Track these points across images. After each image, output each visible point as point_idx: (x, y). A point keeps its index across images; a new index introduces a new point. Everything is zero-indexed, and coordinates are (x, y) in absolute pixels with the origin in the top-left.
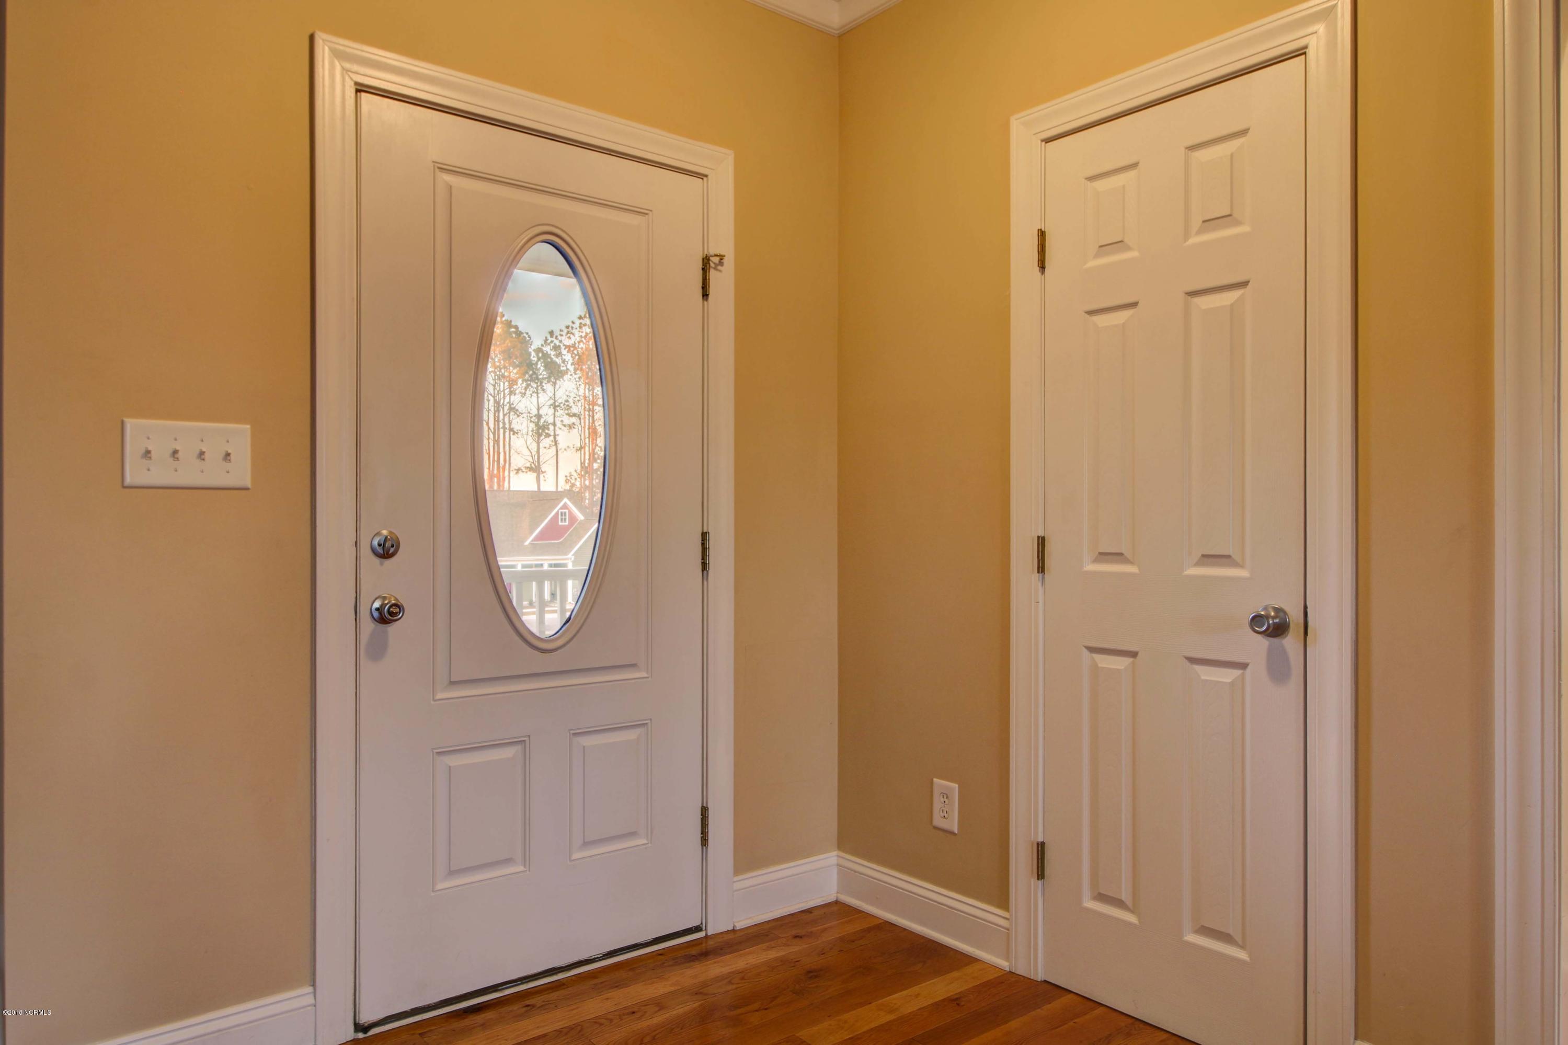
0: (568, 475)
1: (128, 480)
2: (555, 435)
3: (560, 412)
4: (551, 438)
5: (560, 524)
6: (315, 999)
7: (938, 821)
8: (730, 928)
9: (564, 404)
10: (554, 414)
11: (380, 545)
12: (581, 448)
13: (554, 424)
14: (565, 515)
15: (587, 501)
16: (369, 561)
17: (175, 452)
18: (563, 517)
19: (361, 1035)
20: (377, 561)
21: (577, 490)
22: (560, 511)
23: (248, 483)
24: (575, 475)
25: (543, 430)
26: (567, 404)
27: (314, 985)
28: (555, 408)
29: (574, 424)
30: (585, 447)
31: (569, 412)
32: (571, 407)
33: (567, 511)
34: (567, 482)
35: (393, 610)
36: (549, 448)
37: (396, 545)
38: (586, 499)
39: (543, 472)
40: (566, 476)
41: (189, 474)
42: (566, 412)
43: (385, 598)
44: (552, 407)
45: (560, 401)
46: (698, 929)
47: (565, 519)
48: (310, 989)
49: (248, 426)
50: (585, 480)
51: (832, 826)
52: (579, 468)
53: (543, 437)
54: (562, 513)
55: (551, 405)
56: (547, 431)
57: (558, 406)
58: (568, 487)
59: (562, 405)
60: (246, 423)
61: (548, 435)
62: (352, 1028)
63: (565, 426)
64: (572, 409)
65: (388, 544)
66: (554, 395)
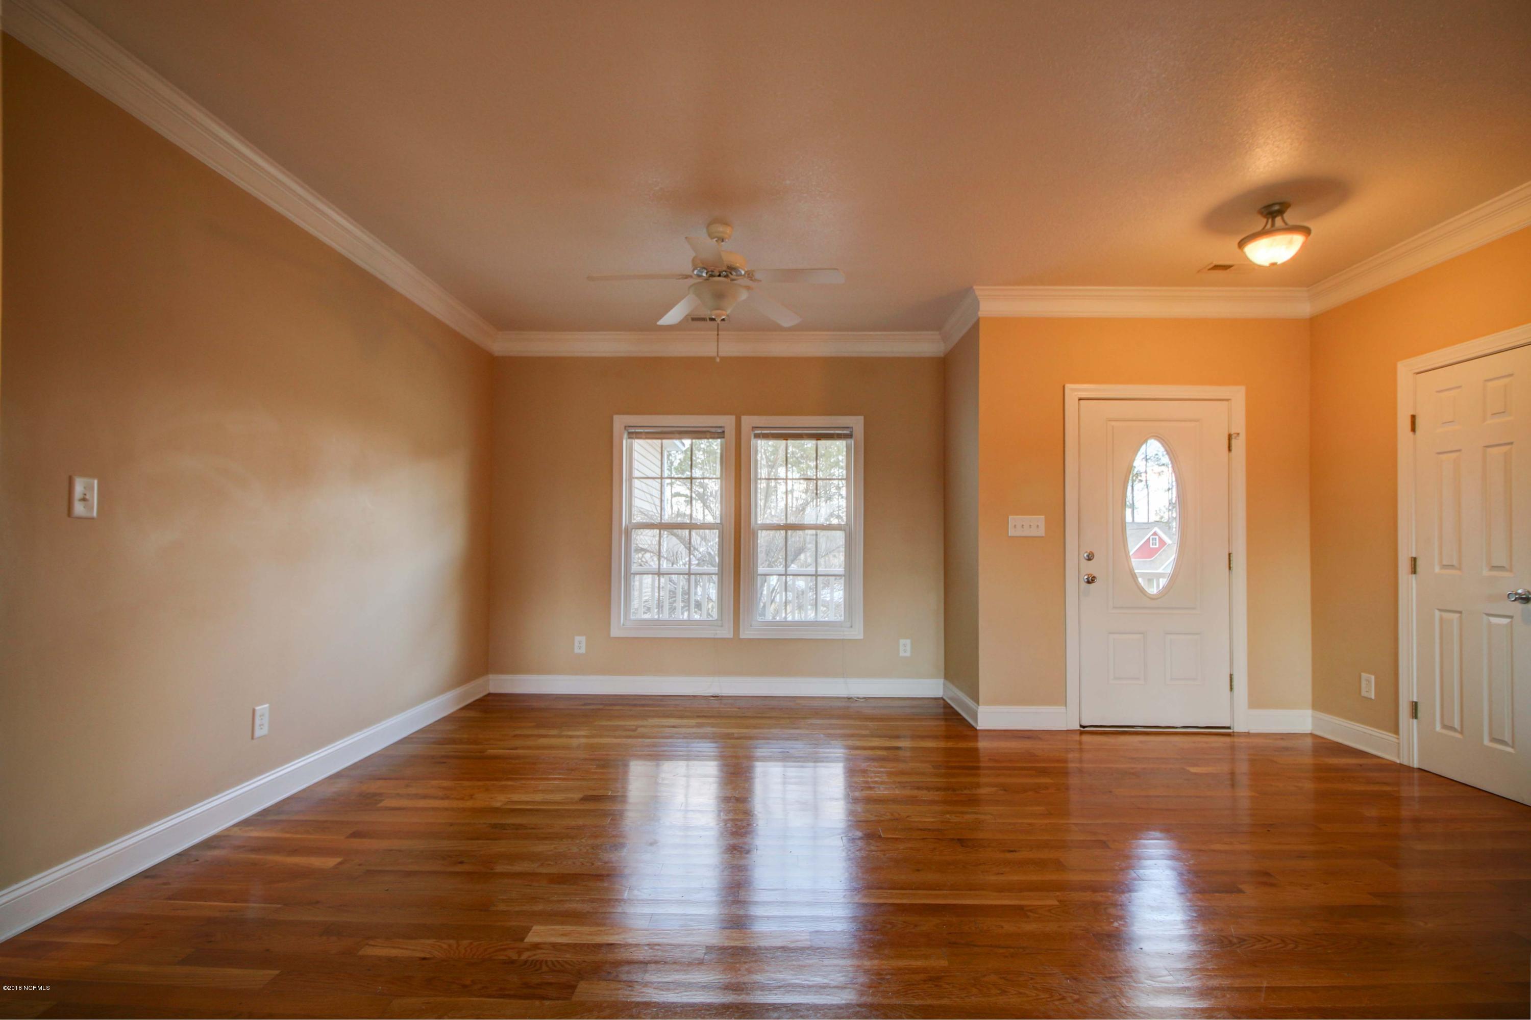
0: (1158, 509)
1: (1010, 535)
2: (1146, 481)
3: (1150, 463)
4: (1144, 483)
5: (1151, 546)
6: (1066, 710)
7: (1364, 693)
8: (1247, 731)
9: (1154, 457)
10: (1146, 465)
11: (1087, 556)
12: (1169, 489)
13: (1146, 472)
14: (1156, 540)
15: (1174, 530)
16: (1084, 562)
17: (1023, 526)
18: (1154, 542)
19: (1082, 729)
20: (1086, 561)
21: (1166, 521)
22: (1152, 537)
23: (1043, 535)
24: (1164, 509)
25: (1137, 477)
26: (1157, 456)
27: (1066, 706)
28: (1147, 460)
29: (1163, 471)
30: (1172, 489)
31: (1159, 463)
32: (1160, 459)
33: (1157, 537)
34: (1156, 515)
35: (1093, 579)
36: (1141, 491)
37: (1093, 556)
38: (1173, 528)
39: (1136, 508)
40: (1156, 511)
41: (1027, 533)
42: (1156, 463)
43: (1089, 575)
44: (1144, 460)
45: (1150, 455)
46: (1229, 728)
47: (1156, 543)
48: (1065, 707)
49: (1043, 517)
50: (1172, 513)
51: (1309, 697)
52: (1167, 505)
53: (1137, 482)
54: (1153, 539)
55: (1144, 458)
56: (1139, 478)
57: (1149, 459)
58: (1157, 519)
59: (1152, 458)
60: (1042, 515)
61: (1141, 481)
62: (1079, 726)
63: (1155, 473)
64: (1161, 461)
65: (1090, 556)
66: (1146, 451)
